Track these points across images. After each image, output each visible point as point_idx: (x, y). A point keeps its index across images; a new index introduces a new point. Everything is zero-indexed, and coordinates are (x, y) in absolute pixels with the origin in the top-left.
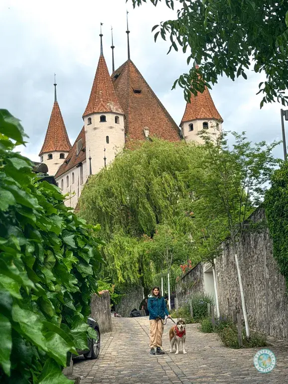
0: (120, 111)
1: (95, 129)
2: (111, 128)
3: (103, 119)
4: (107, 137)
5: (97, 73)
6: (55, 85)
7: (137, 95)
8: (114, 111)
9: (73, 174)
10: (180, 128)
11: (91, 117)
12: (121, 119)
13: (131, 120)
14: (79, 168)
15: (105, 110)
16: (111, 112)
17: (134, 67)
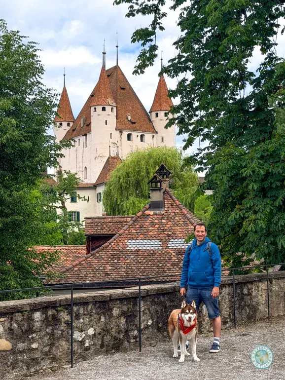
0: (114, 104)
1: (99, 115)
2: (109, 115)
3: (104, 109)
4: (106, 121)
5: (100, 78)
6: (64, 75)
7: (123, 91)
8: (111, 104)
9: (79, 139)
10: (149, 114)
11: (97, 107)
12: (115, 109)
13: (120, 109)
14: (84, 137)
15: (105, 104)
16: (109, 105)
17: (121, 70)
